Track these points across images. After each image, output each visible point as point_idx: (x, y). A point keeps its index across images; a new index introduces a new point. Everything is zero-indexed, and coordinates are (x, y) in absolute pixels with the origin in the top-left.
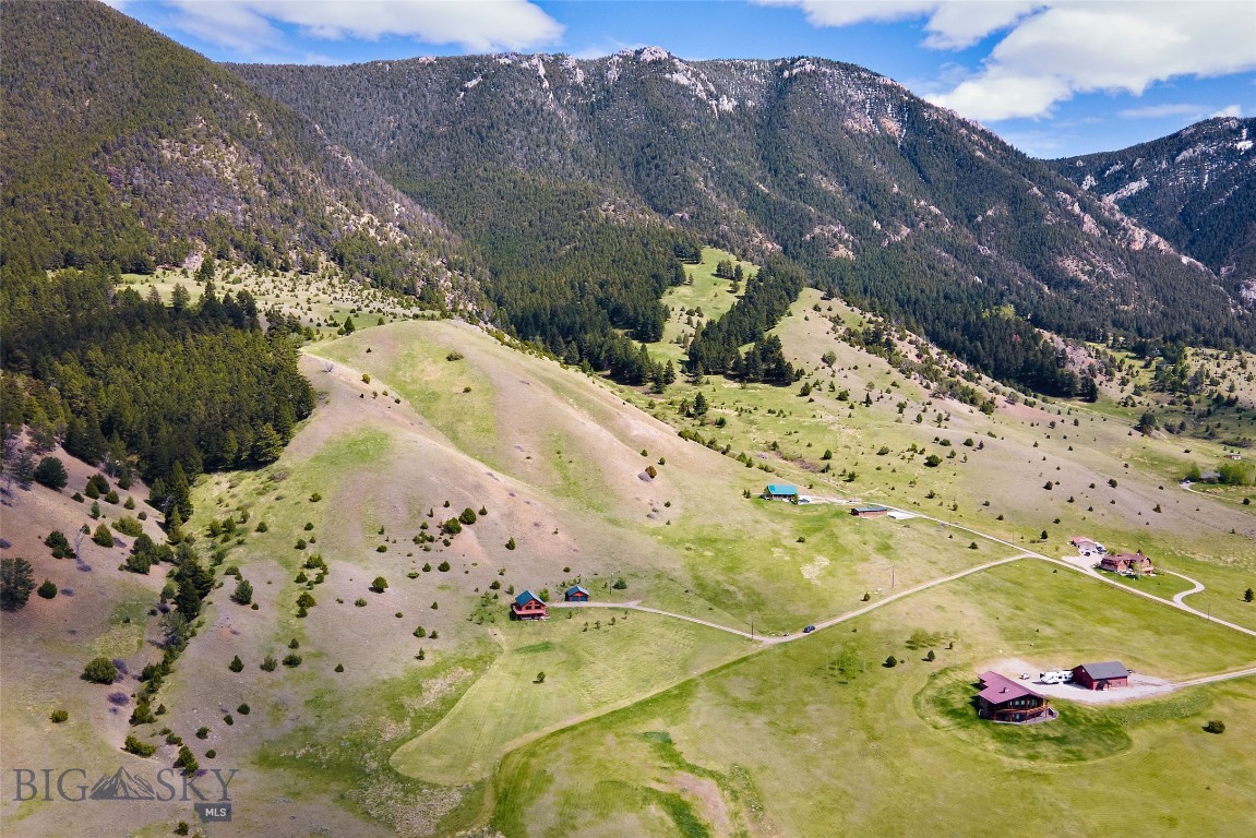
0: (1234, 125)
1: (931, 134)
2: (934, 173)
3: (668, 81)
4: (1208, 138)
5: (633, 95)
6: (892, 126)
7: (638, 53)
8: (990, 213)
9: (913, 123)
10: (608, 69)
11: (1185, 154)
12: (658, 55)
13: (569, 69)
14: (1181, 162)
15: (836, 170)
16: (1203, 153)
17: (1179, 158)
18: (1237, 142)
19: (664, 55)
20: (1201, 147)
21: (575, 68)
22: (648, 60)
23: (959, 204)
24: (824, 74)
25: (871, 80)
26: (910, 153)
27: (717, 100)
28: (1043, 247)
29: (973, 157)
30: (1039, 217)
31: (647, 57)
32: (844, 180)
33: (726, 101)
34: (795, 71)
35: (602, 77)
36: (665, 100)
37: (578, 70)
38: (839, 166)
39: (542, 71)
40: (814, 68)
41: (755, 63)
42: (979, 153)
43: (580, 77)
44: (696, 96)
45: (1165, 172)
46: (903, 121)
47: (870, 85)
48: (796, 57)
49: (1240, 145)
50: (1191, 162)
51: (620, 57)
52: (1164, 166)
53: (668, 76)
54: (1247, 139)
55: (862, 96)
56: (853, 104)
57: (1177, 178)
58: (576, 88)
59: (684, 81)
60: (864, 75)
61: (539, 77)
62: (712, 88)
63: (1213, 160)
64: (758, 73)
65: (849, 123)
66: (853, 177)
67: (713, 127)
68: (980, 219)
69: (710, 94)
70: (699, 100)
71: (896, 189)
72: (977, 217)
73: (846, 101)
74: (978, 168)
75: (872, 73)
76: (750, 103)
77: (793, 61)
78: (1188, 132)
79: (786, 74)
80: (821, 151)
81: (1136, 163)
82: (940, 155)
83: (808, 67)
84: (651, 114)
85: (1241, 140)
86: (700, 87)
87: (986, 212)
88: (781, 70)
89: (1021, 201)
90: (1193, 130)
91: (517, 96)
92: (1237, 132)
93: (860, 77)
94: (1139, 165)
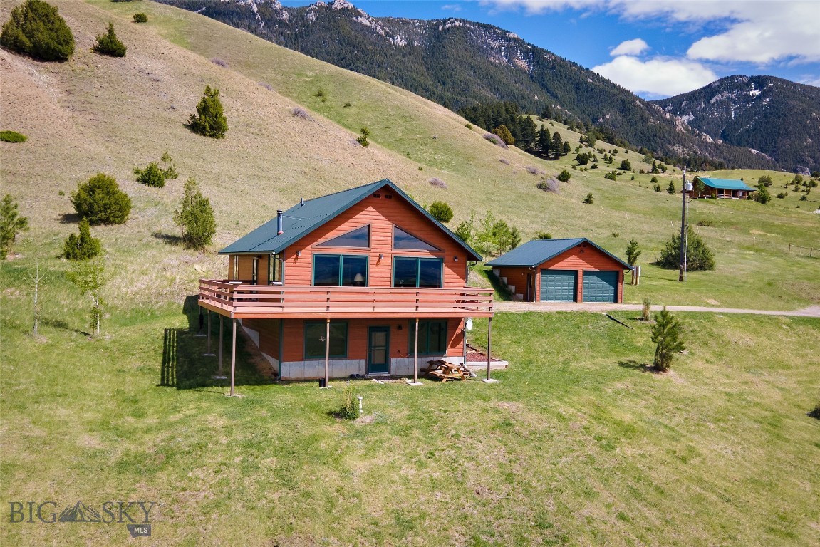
0: (745, 80)
1: (553, 68)
2: (560, 93)
3: (355, 22)
4: (730, 89)
5: (327, 29)
6: (523, 64)
7: (330, 4)
8: (608, 117)
9: (538, 62)
10: (307, 13)
11: (717, 98)
12: (346, 5)
13: (276, 11)
14: (714, 103)
15: (489, 84)
16: (728, 98)
17: (713, 101)
18: (749, 91)
19: (350, 5)
20: (726, 94)
21: (281, 10)
22: (339, 8)
23: (583, 111)
24: (469, 28)
25: (503, 35)
26: (539, 80)
27: (393, 38)
28: (655, 138)
29: (587, 83)
30: (644, 120)
31: (337, 6)
32: (496, 91)
33: (399, 39)
34: (447, 26)
35: (303, 17)
36: (353, 33)
37: (284, 11)
38: (490, 81)
39: (255, 9)
40: (461, 24)
41: (417, 21)
42: (590, 80)
43: (285, 16)
44: (377, 33)
45: (704, 110)
46: (530, 62)
47: (502, 38)
48: (447, 18)
49: (751, 93)
50: (721, 103)
51: (316, 6)
52: (703, 106)
53: (354, 19)
54: (755, 89)
55: (497, 45)
56: (492, 48)
57: (713, 113)
58: (282, 23)
59: (367, 23)
60: (498, 31)
61: (253, 12)
62: (388, 31)
63: (735, 102)
64: (420, 27)
65: (492, 59)
66: (502, 89)
67: (392, 52)
68: (601, 120)
69: (387, 34)
70: (379, 35)
71: (536, 98)
72: (598, 119)
73: (487, 46)
74: (592, 90)
75: (504, 31)
76: (416, 44)
77: (445, 21)
78: (716, 84)
79: (441, 28)
80: (475, 72)
81: (683, 105)
82: (561, 81)
83: (457, 23)
84: (344, 41)
85: (751, 90)
86: (379, 28)
87: (605, 115)
88: (437, 26)
89: (630, 109)
90: (718, 83)
91: (234, 20)
92: (748, 85)
93: (495, 32)
94: (686, 105)
